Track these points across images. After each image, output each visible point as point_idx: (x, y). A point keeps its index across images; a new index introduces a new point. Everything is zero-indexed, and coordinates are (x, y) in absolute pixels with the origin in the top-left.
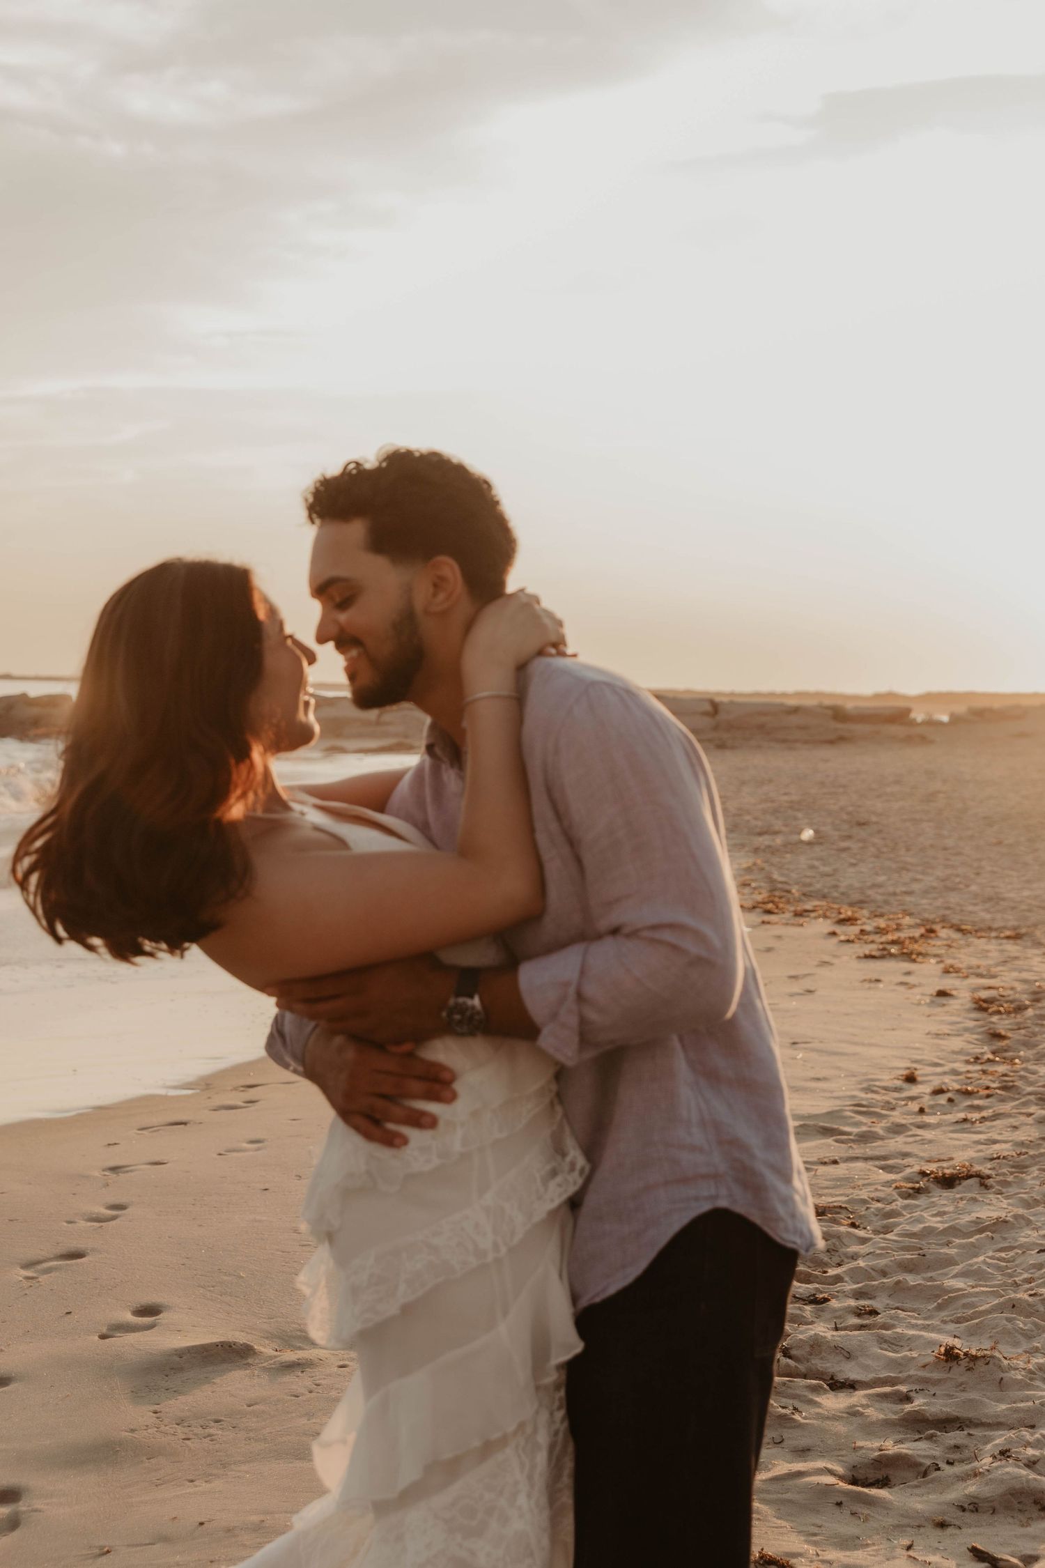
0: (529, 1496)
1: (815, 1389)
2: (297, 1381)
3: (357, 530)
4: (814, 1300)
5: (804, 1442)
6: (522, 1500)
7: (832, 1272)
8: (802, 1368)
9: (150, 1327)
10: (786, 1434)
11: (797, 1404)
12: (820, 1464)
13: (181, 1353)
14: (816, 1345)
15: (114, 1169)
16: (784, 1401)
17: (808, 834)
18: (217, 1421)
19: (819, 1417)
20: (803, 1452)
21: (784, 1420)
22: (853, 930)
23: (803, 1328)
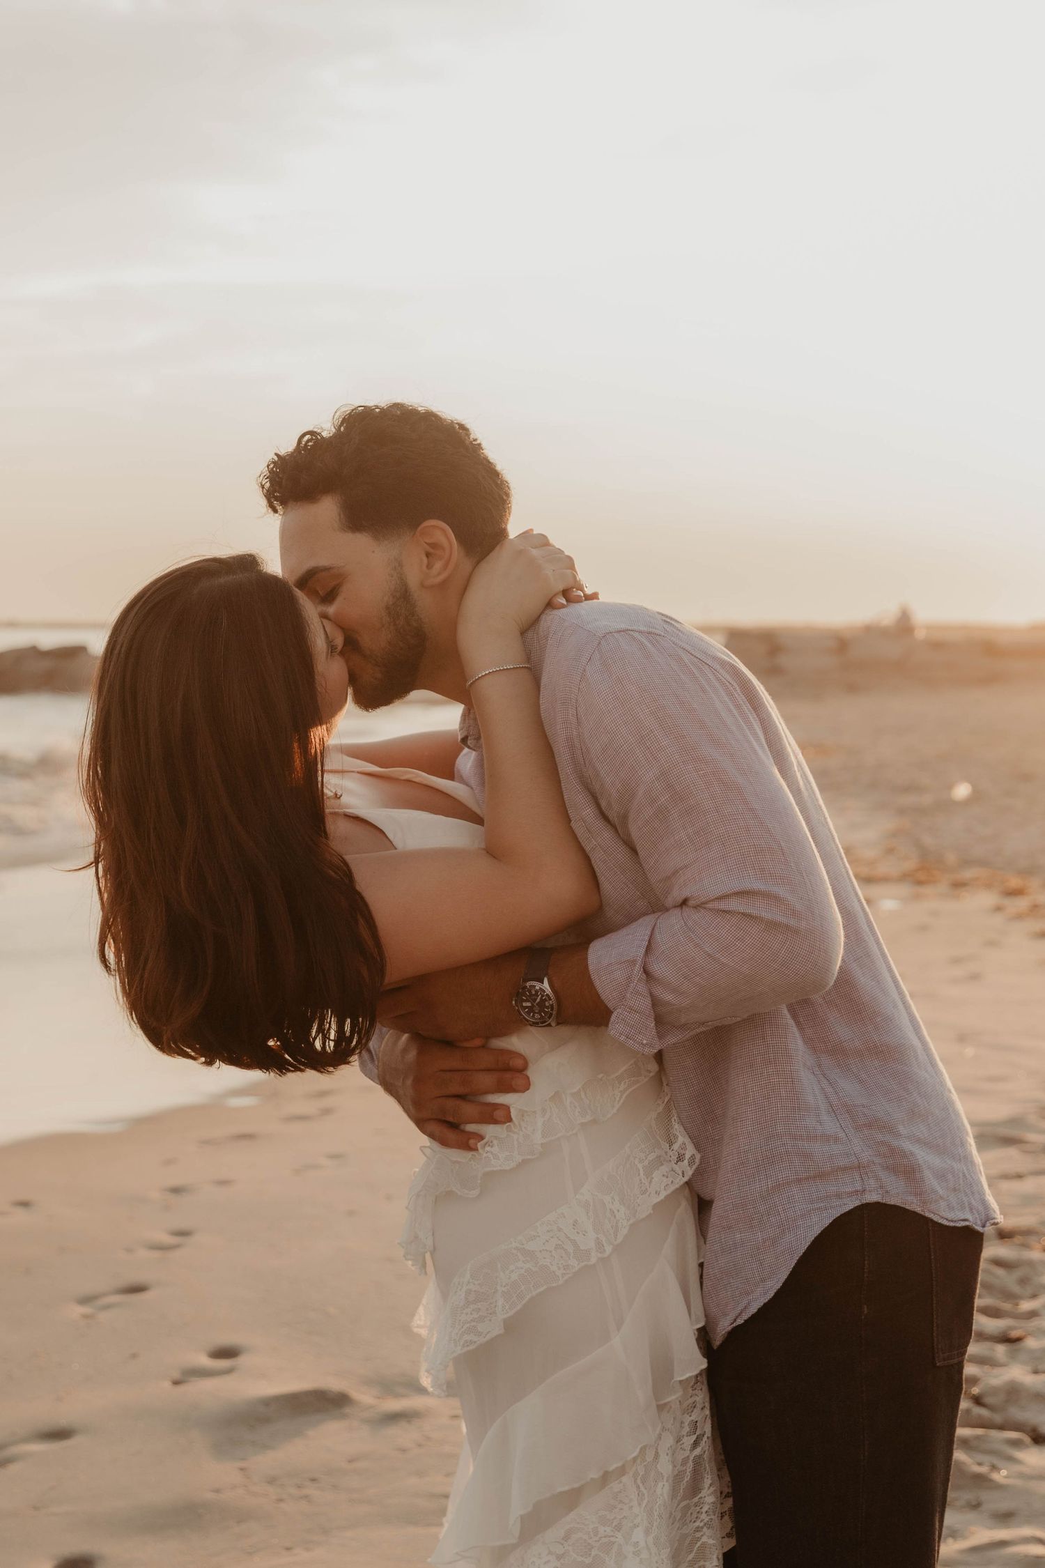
0: (647, 1532)
1: (1016, 1444)
2: (403, 1435)
3: (327, 509)
4: (1006, 1339)
5: (1004, 1506)
6: (638, 1535)
7: (1026, 1306)
8: (998, 1418)
9: (229, 1371)
10: (985, 1496)
11: (996, 1461)
12: (1027, 1531)
13: (268, 1402)
14: (1013, 1392)
15: (176, 1190)
16: (980, 1457)
17: (962, 791)
18: (313, 1480)
19: (1022, 1476)
20: (1005, 1518)
21: (980, 1481)
22: (1022, 903)
23: (996, 1371)
